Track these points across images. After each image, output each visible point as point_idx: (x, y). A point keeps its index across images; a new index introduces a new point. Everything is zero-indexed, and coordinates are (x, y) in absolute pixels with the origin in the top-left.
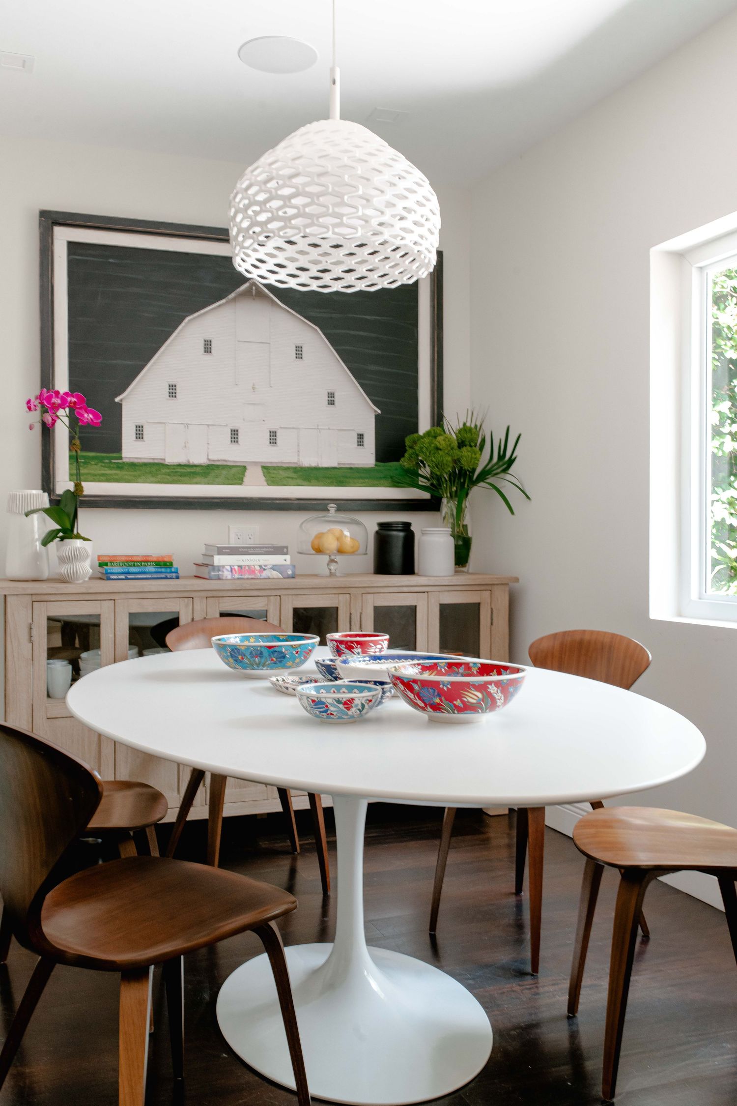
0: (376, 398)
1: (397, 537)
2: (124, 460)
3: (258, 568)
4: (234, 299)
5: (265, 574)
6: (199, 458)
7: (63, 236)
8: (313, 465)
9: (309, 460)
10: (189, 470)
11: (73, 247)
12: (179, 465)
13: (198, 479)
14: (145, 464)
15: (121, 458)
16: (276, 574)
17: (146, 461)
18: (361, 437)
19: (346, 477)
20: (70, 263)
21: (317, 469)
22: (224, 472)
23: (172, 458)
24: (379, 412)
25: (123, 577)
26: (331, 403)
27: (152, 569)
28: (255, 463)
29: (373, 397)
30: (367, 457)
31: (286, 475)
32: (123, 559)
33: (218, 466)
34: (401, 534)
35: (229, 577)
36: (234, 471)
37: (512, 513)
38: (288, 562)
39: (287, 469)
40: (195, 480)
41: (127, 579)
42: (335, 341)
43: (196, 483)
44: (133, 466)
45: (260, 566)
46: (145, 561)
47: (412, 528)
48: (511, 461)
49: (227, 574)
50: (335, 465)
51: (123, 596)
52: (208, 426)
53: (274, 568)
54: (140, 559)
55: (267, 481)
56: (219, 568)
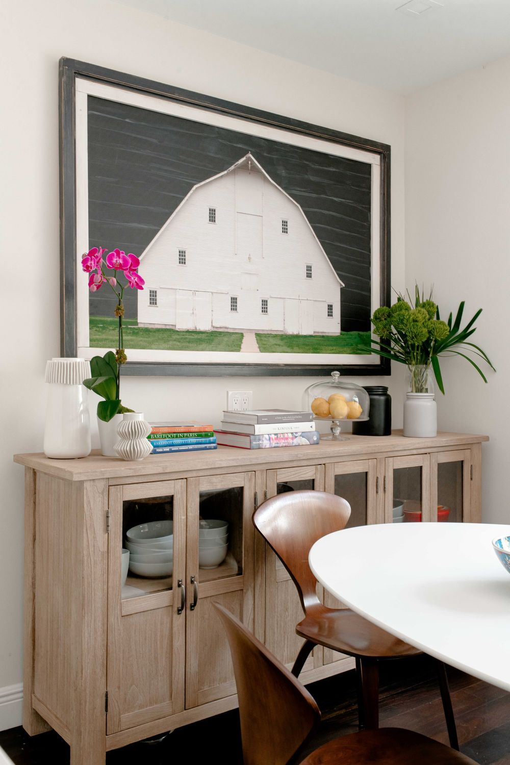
0: (344, 274)
1: (379, 400)
2: (140, 326)
3: (290, 435)
4: (234, 172)
5: (296, 441)
6: (204, 326)
7: (84, 88)
8: (296, 333)
9: (292, 330)
10: (196, 336)
11: (93, 100)
12: (188, 331)
13: (204, 345)
14: (158, 330)
15: (137, 324)
16: (304, 441)
17: (159, 327)
18: (330, 307)
19: (319, 344)
20: (90, 117)
21: (298, 337)
22: (226, 339)
23: (183, 325)
24: (344, 285)
25: (167, 449)
26: (309, 275)
27: (194, 440)
28: (250, 331)
29: (340, 273)
30: (333, 326)
31: (275, 342)
32: (166, 430)
33: (220, 333)
34: (382, 398)
35: (268, 446)
36: (233, 337)
37: (486, 381)
38: (314, 429)
39: (275, 336)
40: (201, 347)
41: (171, 451)
42: (313, 219)
43: (202, 350)
44: (147, 331)
45: (292, 433)
46: (186, 433)
47: (388, 393)
48: (466, 334)
49: (266, 443)
50: (311, 333)
51: (194, 474)
52: (212, 293)
53: (304, 434)
54: (182, 430)
55: (259, 347)
56: (259, 437)
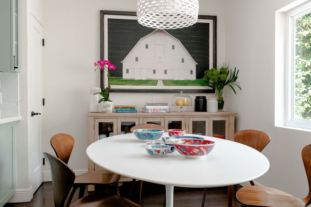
0: (196, 60)
1: (201, 100)
2: (123, 79)
3: (159, 109)
4: (155, 33)
5: (161, 111)
6: (144, 78)
7: (107, 17)
9: (176, 78)
10: (141, 81)
11: (109, 20)
12: (139, 80)
13: (144, 84)
14: (129, 80)
15: (122, 78)
16: (164, 111)
17: (129, 79)
18: (192, 71)
19: (187, 83)
20: (108, 24)
21: (178, 81)
22: (151, 82)
23: (137, 78)
24: (197, 64)
25: (121, 112)
26: (183, 62)
27: (129, 110)
28: (160, 79)
30: (193, 77)
31: (170, 83)
32: (121, 107)
33: (150, 80)
34: (203, 100)
35: (151, 112)
36: (154, 82)
37: (236, 93)
38: (168, 108)
39: (170, 81)
40: (143, 84)
41: (122, 112)
42: (184, 44)
43: (143, 85)
44: (126, 80)
45: (160, 109)
46: (127, 107)
47: (206, 98)
48: (236, 78)
49: (150, 111)
50: (184, 80)
51: (119, 117)
52: (147, 69)
53: (164, 109)
54: (126, 107)
55: (164, 84)
56: (148, 110)
